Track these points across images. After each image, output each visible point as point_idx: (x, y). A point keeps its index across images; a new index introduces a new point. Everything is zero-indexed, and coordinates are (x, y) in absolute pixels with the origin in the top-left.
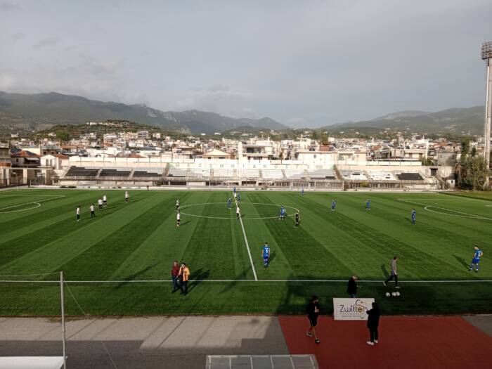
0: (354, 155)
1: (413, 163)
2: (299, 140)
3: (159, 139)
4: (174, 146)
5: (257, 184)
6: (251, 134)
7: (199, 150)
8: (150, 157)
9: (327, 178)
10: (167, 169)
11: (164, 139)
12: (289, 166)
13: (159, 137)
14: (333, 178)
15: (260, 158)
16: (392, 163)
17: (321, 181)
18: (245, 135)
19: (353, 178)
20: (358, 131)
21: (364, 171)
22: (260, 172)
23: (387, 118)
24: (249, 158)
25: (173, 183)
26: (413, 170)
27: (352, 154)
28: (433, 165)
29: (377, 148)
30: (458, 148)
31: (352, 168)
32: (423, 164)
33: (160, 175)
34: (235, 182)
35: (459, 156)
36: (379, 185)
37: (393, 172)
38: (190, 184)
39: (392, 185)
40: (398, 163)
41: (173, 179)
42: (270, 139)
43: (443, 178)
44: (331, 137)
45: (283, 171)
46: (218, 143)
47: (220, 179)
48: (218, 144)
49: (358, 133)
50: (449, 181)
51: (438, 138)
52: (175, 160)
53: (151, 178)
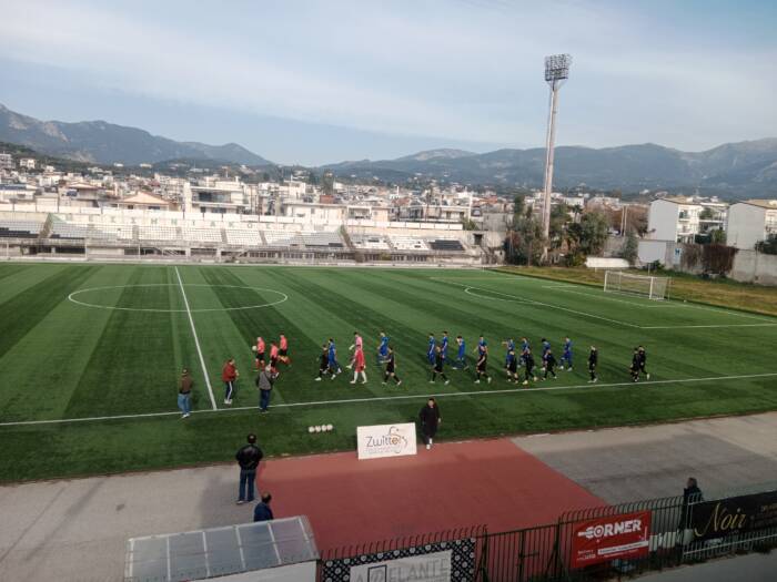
0: (372, 212)
1: (452, 226)
2: (287, 185)
3: (31, 171)
4: (62, 183)
5: (219, 253)
6: (207, 170)
7: (111, 192)
8: (14, 201)
9: (331, 245)
10: (47, 225)
11: (42, 171)
12: (271, 226)
13: (33, 166)
14: (340, 245)
15: (223, 210)
16: (424, 225)
17: (322, 250)
18: (195, 170)
19: (369, 246)
20: (378, 175)
21: (386, 237)
22: (223, 233)
23: (418, 159)
24: (203, 209)
25: (61, 250)
26: (452, 237)
27: (367, 210)
28: (477, 229)
29: (403, 202)
30: (510, 207)
31: (368, 231)
32: (464, 228)
33: (35, 236)
34: (179, 249)
35: (511, 217)
36: (405, 258)
37: (424, 238)
38: (94, 252)
39: (423, 257)
40: (431, 226)
41: (60, 242)
42: (240, 180)
43: (490, 249)
44: (338, 181)
45: (262, 234)
46: (146, 182)
47: (152, 243)
48: (146, 184)
49: (376, 178)
50: (497, 253)
51: (484, 191)
52: (63, 209)
53: (18, 241)
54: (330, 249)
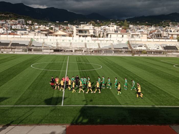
0: (140, 35)
1: (173, 40)
5: (84, 52)
7: (52, 31)
9: (124, 48)
10: (31, 42)
12: (102, 41)
13: (31, 23)
14: (127, 48)
15: (86, 36)
16: (161, 40)
17: (120, 50)
19: (138, 48)
21: (145, 45)
22: (86, 44)
24: (80, 36)
26: (172, 44)
29: (154, 31)
31: (137, 43)
32: (178, 41)
33: (27, 46)
34: (71, 50)
36: (153, 53)
37: (161, 45)
40: (164, 40)
41: (34, 48)
42: (92, 25)
44: (131, 24)
45: (99, 44)
47: (62, 48)
48: (65, 28)
54: (123, 50)
